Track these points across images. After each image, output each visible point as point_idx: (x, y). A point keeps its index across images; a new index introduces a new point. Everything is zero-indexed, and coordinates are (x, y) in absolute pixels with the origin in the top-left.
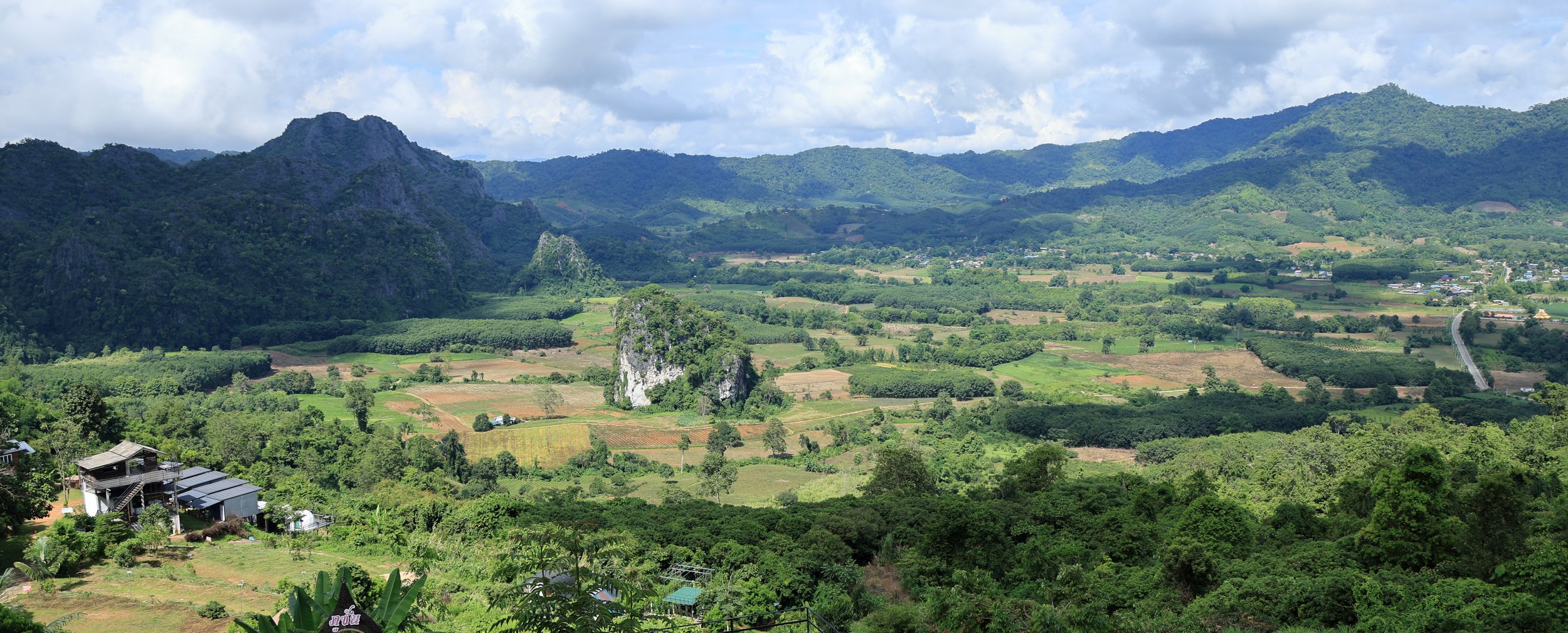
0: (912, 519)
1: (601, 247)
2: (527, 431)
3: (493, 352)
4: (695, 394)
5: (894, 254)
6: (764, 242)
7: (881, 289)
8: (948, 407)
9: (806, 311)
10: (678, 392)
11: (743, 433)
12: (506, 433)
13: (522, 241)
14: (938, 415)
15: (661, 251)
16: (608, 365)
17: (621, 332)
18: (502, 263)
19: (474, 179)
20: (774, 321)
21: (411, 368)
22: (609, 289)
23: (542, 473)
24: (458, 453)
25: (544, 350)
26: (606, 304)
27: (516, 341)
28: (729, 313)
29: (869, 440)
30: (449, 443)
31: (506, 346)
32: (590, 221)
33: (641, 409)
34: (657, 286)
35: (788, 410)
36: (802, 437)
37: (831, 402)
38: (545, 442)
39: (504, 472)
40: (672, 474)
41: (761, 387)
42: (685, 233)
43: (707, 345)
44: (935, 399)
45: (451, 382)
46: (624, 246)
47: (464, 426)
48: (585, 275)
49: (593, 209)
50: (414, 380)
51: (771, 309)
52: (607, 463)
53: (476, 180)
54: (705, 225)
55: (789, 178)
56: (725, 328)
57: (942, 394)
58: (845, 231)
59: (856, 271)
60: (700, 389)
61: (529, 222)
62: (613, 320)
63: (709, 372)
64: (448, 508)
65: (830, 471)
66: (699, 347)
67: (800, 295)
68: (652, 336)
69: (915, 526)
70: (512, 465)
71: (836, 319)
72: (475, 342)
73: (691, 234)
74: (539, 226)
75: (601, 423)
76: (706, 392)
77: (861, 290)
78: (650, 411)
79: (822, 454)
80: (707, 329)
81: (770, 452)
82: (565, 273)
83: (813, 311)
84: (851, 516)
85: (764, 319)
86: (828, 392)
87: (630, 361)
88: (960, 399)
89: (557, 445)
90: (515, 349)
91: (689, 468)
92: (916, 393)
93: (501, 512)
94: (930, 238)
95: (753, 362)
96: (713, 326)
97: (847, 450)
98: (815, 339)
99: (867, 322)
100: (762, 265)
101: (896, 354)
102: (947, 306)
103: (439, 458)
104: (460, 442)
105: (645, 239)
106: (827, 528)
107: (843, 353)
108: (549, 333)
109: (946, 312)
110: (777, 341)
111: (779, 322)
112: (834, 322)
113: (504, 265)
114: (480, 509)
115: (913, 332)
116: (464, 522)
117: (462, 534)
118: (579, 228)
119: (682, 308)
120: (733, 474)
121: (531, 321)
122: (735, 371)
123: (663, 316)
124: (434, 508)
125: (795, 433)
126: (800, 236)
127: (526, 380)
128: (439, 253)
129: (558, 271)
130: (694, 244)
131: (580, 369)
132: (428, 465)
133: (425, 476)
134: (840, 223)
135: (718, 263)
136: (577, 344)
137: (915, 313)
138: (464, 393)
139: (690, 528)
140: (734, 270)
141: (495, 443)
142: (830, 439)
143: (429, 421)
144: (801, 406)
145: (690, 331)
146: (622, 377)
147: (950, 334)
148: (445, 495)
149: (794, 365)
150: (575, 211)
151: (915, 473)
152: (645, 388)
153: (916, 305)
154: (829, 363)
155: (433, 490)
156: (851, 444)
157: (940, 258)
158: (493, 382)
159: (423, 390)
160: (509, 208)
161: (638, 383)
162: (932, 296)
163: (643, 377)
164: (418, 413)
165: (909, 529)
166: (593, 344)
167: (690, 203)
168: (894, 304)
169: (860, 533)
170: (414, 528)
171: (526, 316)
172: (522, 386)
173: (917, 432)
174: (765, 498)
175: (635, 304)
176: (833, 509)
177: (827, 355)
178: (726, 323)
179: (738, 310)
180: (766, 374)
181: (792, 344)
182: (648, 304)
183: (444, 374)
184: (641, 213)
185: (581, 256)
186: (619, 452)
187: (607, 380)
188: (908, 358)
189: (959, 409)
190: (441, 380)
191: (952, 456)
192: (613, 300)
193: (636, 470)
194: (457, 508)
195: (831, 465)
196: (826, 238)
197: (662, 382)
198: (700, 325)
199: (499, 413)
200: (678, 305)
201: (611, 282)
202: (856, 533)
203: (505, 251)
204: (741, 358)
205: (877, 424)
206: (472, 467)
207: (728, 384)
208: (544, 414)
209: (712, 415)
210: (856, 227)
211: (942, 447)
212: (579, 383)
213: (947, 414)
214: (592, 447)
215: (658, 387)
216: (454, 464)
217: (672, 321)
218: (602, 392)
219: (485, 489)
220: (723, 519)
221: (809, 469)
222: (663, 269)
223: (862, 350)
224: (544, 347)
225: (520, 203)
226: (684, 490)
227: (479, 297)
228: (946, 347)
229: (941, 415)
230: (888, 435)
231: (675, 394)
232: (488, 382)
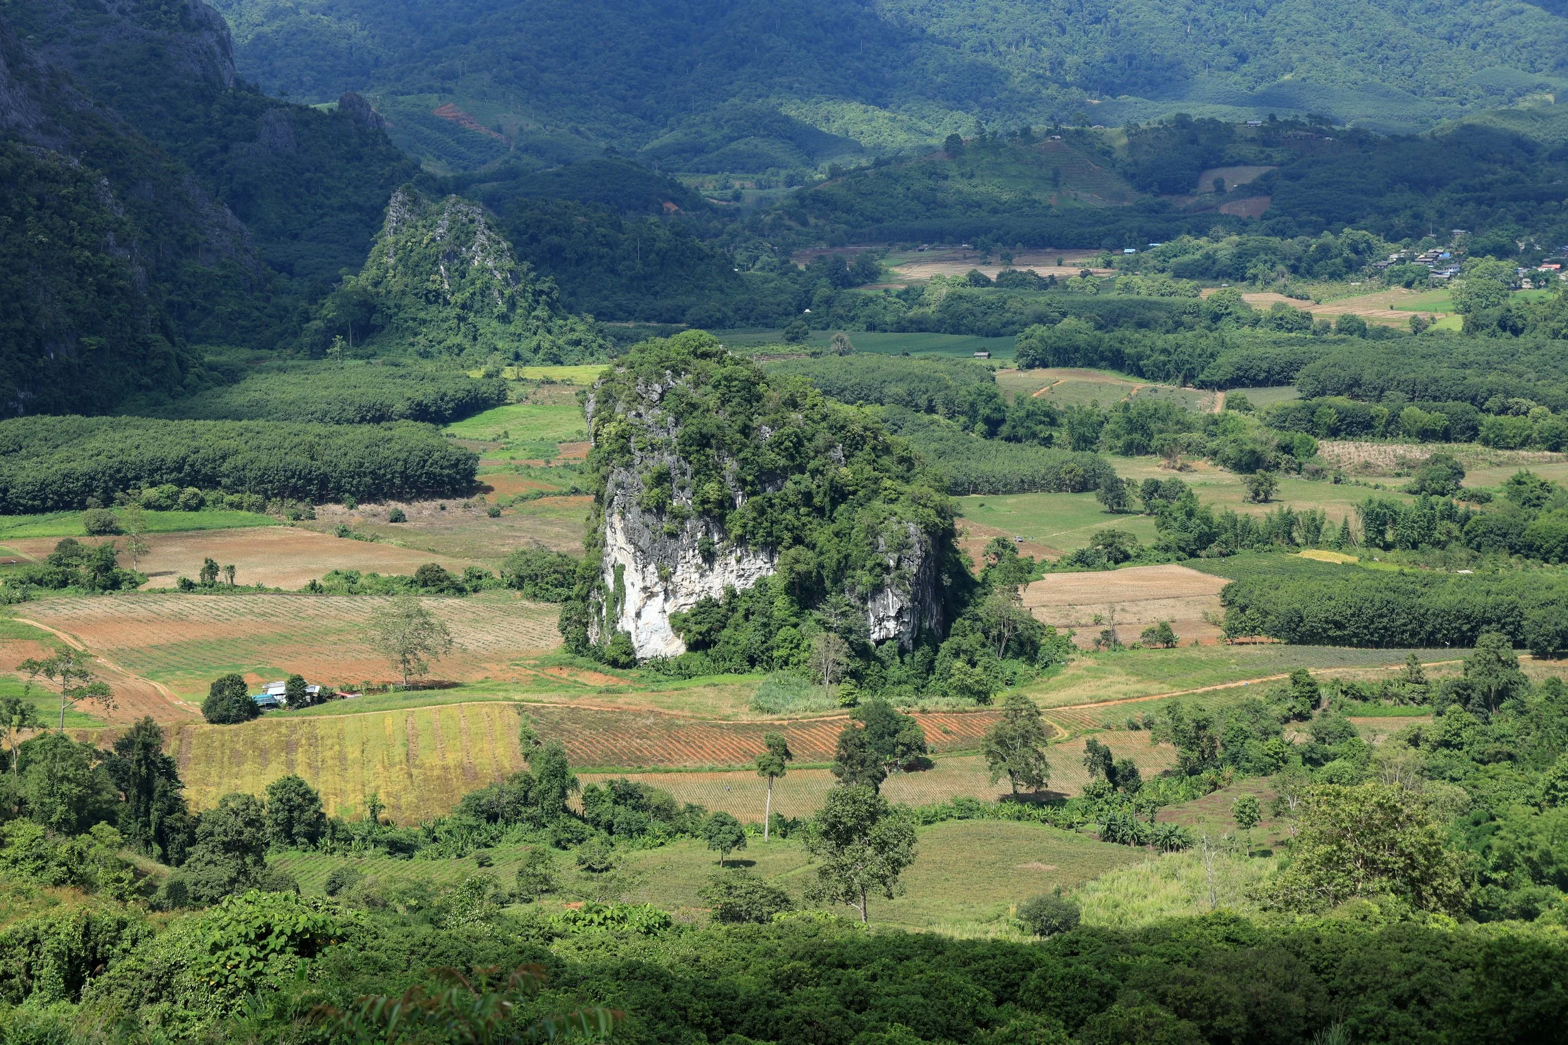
0: (1405, 985)
1: (555, 230)
2: (350, 723)
3: (262, 508)
4: (803, 628)
5: (1355, 250)
6: (994, 219)
7: (1319, 348)
8: (1505, 675)
9: (1105, 407)
10: (757, 620)
11: (931, 732)
12: (293, 729)
13: (341, 209)
14: (1476, 697)
15: (717, 242)
16: (574, 546)
17: (607, 459)
18: (286, 268)
19: (207, 34)
20: (1021, 431)
21: (30, 550)
22: (577, 343)
23: (392, 835)
24: (160, 782)
25: (401, 506)
26: (567, 383)
27: (324, 480)
28: (897, 409)
29: (1277, 762)
30: (136, 754)
31: (298, 493)
32: (527, 158)
33: (660, 665)
34: (706, 335)
35: (1055, 673)
36: (1092, 747)
37: (1173, 654)
38: (399, 753)
39: (288, 835)
40: (739, 841)
41: (981, 612)
42: (781, 193)
43: (839, 494)
44: (1468, 653)
45: (143, 588)
46: (619, 228)
47: (181, 710)
48: (512, 305)
49: (532, 126)
50: (40, 583)
51: (1011, 403)
52: (565, 809)
53: (209, 39)
54: (835, 173)
55: (1066, 40)
56: (887, 450)
57: (1489, 638)
58: (1219, 187)
59: (1247, 297)
60: (817, 615)
61: (360, 158)
62: (587, 427)
63: (844, 567)
64: (126, 933)
65: (1170, 843)
66: (817, 500)
67: (1091, 364)
68: (690, 469)
69: (1413, 1005)
70: (309, 815)
71: (1188, 427)
72: (212, 482)
73: (799, 196)
74: (387, 171)
75: (553, 700)
76: (834, 622)
77: (1259, 351)
78: (683, 671)
79: (1147, 794)
80: (838, 453)
81: (1006, 786)
82: (459, 298)
83: (1126, 407)
84: (1227, 969)
85: (993, 427)
86: (1165, 627)
87: (631, 537)
88: (1541, 654)
89: (431, 759)
90: (321, 500)
91: (785, 827)
92: (1413, 634)
93: (273, 942)
94: (1462, 203)
95: (960, 543)
96: (855, 444)
97: (1215, 786)
98: (1131, 483)
99: (1276, 437)
100: (987, 282)
101: (1357, 525)
102: (1508, 394)
103: (106, 796)
104: (167, 752)
105: (671, 207)
106: (1162, 1000)
107: (1207, 520)
108: (414, 459)
109: (1504, 410)
110: (1026, 486)
111: (1034, 435)
112: (1184, 437)
113: (292, 274)
114: (217, 936)
115: (1405, 466)
116: (170, 973)
117: (164, 1005)
118: (495, 177)
119: (773, 397)
120: (903, 845)
121: (366, 428)
122: (912, 568)
123: (722, 417)
124: (86, 933)
125: (1074, 736)
126: (1091, 201)
127: (351, 584)
128: (110, 238)
129: (438, 294)
130: (805, 223)
131: (498, 556)
132: (73, 816)
133: (63, 846)
134: (1205, 166)
135: (871, 275)
136: (488, 489)
137: (1413, 412)
138: (180, 618)
139: (788, 989)
140: (912, 294)
141: (263, 755)
142: (1170, 755)
143: (80, 694)
144: (1089, 662)
145: (792, 458)
146: (610, 579)
147: (1513, 472)
148: (120, 897)
149: (1071, 551)
150: (483, 131)
151: (1410, 856)
152: (670, 608)
153: (1414, 393)
154: (1167, 549)
155: (85, 884)
156: (1228, 770)
157: (1491, 261)
158: (261, 589)
159: (65, 611)
160: (305, 119)
161: (652, 595)
162: (1464, 366)
163: (665, 578)
164: (50, 673)
165: (1394, 1014)
166: (535, 490)
167: (794, 110)
168: (1353, 387)
169: (1252, 1017)
170: (28, 991)
171: (350, 413)
172: (342, 601)
173: (1415, 741)
174: (990, 910)
175: (648, 384)
176: (1179, 949)
177: (1163, 526)
178: (890, 439)
179: (923, 401)
180: (994, 574)
181: (1067, 497)
182: (681, 384)
183: (125, 567)
184: (665, 138)
185: (500, 254)
186: (599, 780)
187: (570, 586)
188: (1389, 537)
189: (1537, 682)
190: (114, 584)
191: (1520, 812)
192: (588, 373)
193: (642, 831)
194: (151, 934)
195: (1171, 825)
196: (1164, 206)
197: (717, 594)
198: (819, 441)
199: (275, 674)
200: (761, 388)
201: (580, 326)
202: (1241, 1018)
203: (295, 237)
204: (930, 530)
205: (1302, 717)
206: (198, 821)
207: (893, 601)
208: (399, 677)
209: (848, 685)
210: (1249, 175)
211: (1487, 787)
212: (493, 595)
213: (1503, 694)
214: (526, 767)
215: (707, 606)
216: (147, 812)
217: (745, 431)
218: (556, 619)
219: (233, 881)
220: (876, 967)
221: (1110, 835)
222: (722, 291)
223: (1260, 513)
224: (400, 498)
225: (334, 105)
226: (771, 884)
227: (223, 359)
228: (1499, 509)
229: (1486, 696)
230: (1331, 749)
231: (750, 626)
232: (245, 590)
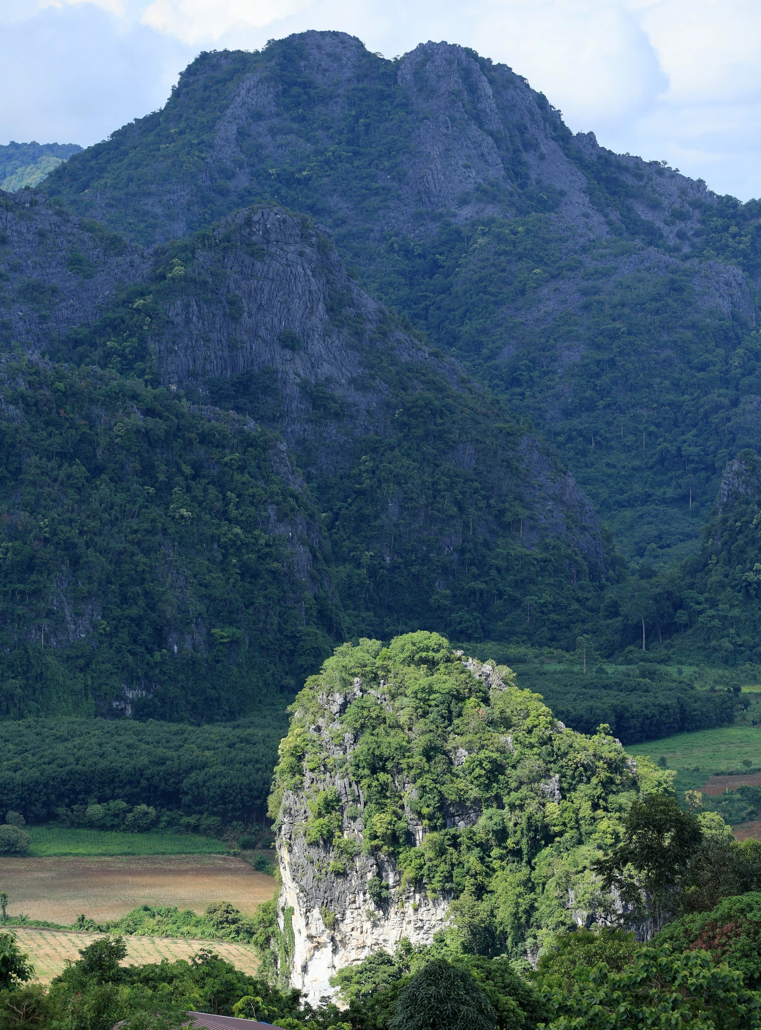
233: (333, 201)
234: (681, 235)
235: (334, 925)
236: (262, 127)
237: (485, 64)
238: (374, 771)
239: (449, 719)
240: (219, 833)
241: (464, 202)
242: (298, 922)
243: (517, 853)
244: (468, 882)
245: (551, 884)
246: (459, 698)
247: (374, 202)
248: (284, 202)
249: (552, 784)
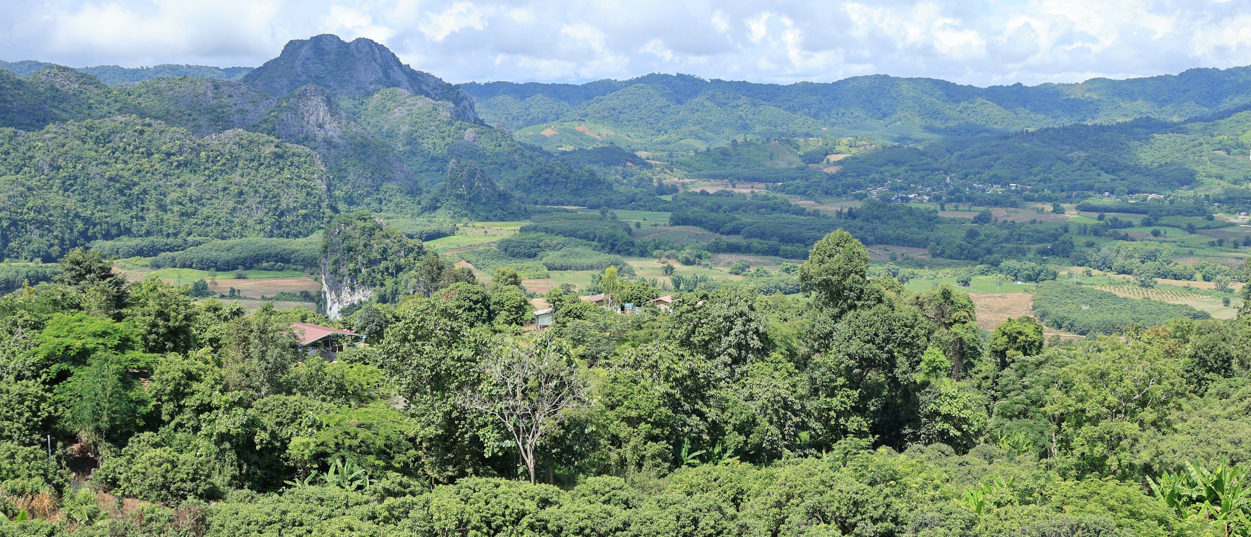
233: (331, 83)
234: (436, 94)
235: (338, 296)
236: (309, 62)
237: (376, 44)
238: (349, 251)
239: (370, 235)
240: (303, 271)
241: (371, 84)
242: (328, 295)
243: (392, 274)
244: (378, 282)
245: (403, 282)
246: (374, 229)
247: (344, 83)
248: (316, 84)
249: (402, 253)
